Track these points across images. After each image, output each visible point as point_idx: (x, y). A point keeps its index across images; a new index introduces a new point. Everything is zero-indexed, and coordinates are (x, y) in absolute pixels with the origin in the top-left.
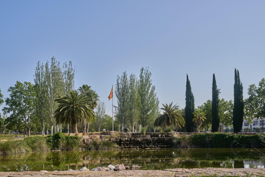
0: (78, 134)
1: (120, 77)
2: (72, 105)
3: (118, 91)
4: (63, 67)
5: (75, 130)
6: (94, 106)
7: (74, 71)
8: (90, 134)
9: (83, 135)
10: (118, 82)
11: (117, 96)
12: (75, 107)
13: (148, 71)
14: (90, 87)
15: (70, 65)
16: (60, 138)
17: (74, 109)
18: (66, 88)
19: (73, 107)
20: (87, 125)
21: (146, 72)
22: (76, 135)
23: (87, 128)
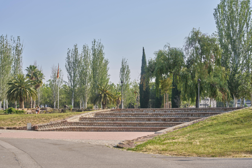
0: (24, 109)
1: (71, 50)
2: (20, 88)
3: (69, 65)
4: (12, 40)
5: (22, 106)
6: (40, 85)
7: (22, 45)
8: (32, 109)
9: (28, 110)
10: (68, 55)
11: (68, 70)
12: (22, 89)
13: (100, 43)
14: (36, 67)
15: (19, 40)
16: (12, 111)
17: (22, 91)
18: (15, 64)
19: (21, 89)
20: (33, 102)
21: (99, 44)
22: (23, 110)
23: (33, 104)
